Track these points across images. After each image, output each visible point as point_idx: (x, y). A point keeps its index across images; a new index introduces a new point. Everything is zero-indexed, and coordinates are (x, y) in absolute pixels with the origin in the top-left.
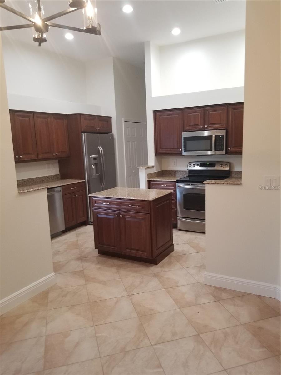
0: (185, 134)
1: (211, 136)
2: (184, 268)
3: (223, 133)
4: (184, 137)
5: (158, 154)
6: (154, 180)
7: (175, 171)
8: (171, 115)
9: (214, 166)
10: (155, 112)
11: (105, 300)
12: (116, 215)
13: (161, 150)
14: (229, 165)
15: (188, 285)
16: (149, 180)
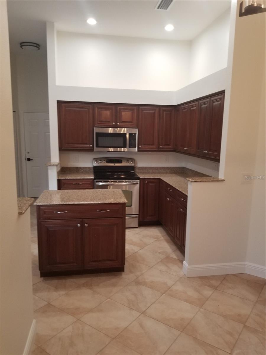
0: (96, 130)
1: (125, 134)
2: (151, 267)
3: (136, 131)
4: (97, 133)
5: (62, 149)
6: (66, 178)
7: (77, 167)
8: (80, 108)
9: (121, 163)
10: (59, 103)
11: (126, 328)
12: (78, 225)
13: (66, 145)
14: (134, 162)
15: (176, 282)
16: (60, 178)
